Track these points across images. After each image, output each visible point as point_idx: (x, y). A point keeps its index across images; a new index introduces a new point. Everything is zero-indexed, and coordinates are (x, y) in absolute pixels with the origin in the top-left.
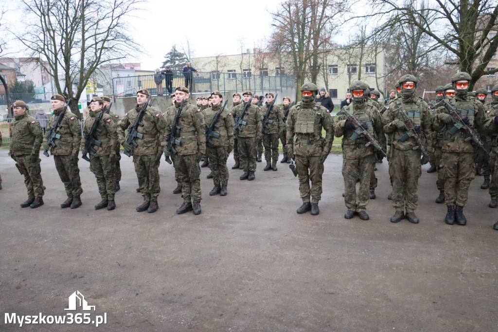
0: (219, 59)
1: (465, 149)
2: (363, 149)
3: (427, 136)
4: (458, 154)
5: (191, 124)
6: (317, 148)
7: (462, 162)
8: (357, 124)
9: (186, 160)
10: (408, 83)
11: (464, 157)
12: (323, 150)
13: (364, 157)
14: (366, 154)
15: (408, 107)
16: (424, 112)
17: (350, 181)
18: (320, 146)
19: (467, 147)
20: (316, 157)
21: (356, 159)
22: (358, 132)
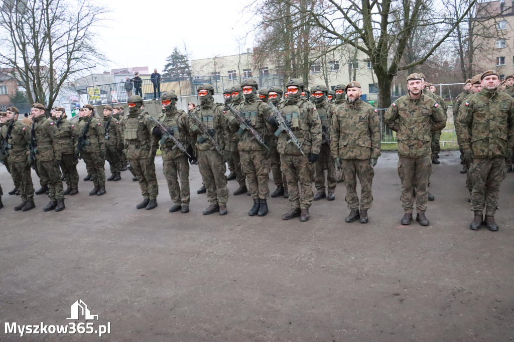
0: (216, 60)
1: (252, 148)
2: (174, 151)
3: (225, 137)
4: (248, 152)
5: (46, 135)
6: (143, 152)
7: (253, 159)
8: (163, 130)
9: (45, 166)
10: (201, 91)
11: (254, 154)
12: (149, 153)
13: (177, 158)
14: (177, 156)
15: (205, 113)
16: (219, 116)
17: (169, 179)
18: (146, 150)
19: (254, 145)
20: (143, 159)
21: (169, 160)
22: (165, 137)
